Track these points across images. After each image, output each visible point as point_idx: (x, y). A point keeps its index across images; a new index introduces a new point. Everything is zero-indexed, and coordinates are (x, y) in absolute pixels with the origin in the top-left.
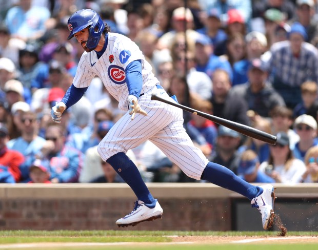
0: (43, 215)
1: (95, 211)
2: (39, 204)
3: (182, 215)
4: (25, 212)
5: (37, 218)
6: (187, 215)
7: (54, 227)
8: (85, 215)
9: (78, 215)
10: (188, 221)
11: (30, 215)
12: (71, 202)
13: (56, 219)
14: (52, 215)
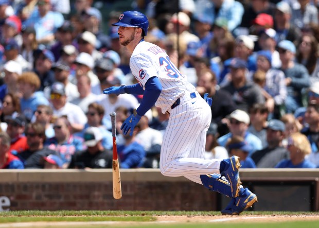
0: (50, 197)
1: (96, 193)
2: (47, 187)
3: (173, 196)
4: (34, 195)
5: (45, 199)
6: (178, 196)
7: (60, 208)
8: (88, 197)
9: (81, 197)
10: (179, 202)
11: (38, 197)
12: (75, 186)
13: (62, 200)
14: (59, 197)
